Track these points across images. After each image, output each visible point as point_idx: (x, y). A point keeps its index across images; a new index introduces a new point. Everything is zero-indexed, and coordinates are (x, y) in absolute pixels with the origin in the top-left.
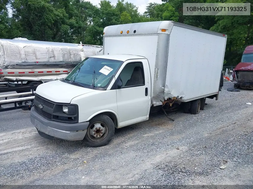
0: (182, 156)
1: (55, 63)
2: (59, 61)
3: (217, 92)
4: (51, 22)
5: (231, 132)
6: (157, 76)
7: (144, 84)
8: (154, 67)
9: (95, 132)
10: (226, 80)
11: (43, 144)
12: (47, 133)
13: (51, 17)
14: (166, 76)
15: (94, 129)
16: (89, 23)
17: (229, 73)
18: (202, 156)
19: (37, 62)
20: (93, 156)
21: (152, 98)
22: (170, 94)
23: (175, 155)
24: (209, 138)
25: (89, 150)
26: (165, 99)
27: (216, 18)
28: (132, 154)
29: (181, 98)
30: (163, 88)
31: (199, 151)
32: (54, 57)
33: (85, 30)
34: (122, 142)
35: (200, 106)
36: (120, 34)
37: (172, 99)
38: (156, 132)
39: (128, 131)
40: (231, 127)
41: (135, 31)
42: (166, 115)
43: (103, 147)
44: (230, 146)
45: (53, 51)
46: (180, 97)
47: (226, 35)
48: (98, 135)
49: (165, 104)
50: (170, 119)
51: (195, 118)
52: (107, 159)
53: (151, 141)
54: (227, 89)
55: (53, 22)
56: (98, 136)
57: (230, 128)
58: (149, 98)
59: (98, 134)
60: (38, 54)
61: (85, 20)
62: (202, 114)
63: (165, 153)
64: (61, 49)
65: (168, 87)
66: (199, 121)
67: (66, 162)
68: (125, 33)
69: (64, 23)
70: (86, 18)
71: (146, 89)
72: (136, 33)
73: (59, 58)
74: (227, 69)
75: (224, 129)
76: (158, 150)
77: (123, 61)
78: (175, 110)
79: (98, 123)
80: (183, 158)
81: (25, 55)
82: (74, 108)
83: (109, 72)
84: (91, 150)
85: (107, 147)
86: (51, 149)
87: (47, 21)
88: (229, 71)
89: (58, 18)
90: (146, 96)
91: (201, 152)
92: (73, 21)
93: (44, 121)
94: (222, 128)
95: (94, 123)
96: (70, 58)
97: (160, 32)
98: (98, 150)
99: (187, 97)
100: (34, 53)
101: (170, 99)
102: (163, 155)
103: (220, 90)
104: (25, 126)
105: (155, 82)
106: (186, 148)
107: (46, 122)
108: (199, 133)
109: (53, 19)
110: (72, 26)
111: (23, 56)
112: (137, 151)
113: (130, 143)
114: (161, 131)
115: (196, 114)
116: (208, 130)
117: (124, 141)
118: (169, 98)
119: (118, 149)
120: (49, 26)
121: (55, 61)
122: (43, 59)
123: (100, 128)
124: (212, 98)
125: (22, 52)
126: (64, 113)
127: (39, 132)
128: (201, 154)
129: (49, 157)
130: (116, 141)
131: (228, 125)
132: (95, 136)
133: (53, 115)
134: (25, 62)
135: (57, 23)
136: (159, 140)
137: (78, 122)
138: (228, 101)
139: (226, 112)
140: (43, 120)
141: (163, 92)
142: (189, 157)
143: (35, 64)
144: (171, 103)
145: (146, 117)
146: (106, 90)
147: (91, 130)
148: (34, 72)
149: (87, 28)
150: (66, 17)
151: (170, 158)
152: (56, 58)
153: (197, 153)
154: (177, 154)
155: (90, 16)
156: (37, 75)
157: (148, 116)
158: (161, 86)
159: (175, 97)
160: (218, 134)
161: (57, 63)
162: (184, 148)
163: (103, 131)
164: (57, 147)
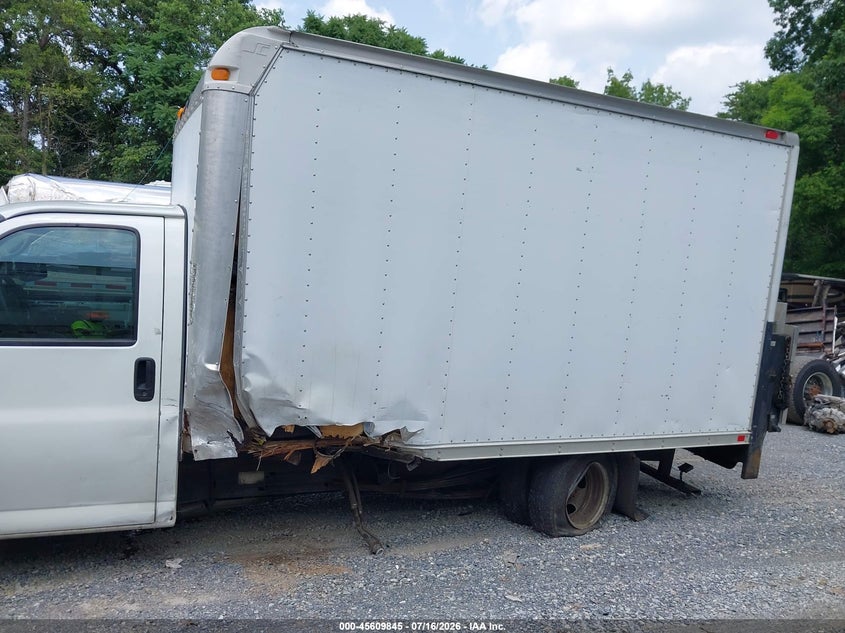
3: (742, 437)
6: (192, 304)
7: (124, 332)
29: (398, 434)
30: (214, 367)
35: (606, 498)
37: (319, 434)
46: (382, 430)
65: (262, 369)
71: (145, 366)
90: (140, 399)
97: (207, 83)
103: (763, 426)
124: (730, 465)
157: (165, 507)
158: (201, 357)
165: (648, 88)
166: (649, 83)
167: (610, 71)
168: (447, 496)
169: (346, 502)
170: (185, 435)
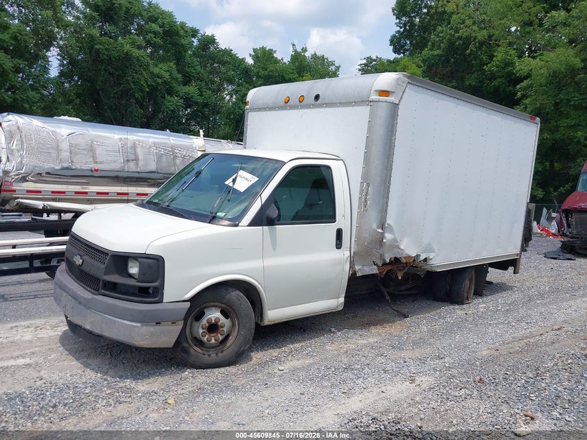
0: (418, 399)
1: (137, 175)
2: (147, 170)
3: (517, 255)
4: (142, 91)
5: (550, 350)
6: (366, 201)
7: (332, 218)
8: (359, 180)
9: (205, 330)
10: (541, 234)
11: (77, 355)
12: (88, 327)
13: (144, 79)
14: (387, 203)
15: (204, 321)
16: (228, 98)
17: (550, 219)
18: (469, 403)
19: (96, 170)
20: (193, 388)
21: (352, 255)
22: (398, 247)
23: (400, 395)
24: (492, 360)
25: (187, 373)
26: (384, 260)
27: (519, 93)
28: (292, 389)
29: (425, 260)
30: (380, 231)
31: (463, 390)
32: (136, 160)
33: (218, 113)
34: (272, 361)
35: (473, 287)
36: (283, 104)
37: (404, 260)
38: (360, 342)
39: (290, 336)
40: (549, 337)
41: (317, 97)
42: (388, 301)
43: (222, 370)
44: (544, 381)
45: (134, 147)
46: (422, 258)
47: (538, 119)
48: (213, 338)
49: (386, 273)
50: (398, 311)
51: (459, 312)
52: (227, 396)
53: (345, 360)
54: (545, 254)
55: (147, 90)
56: (213, 341)
57: (546, 338)
58: (344, 253)
59: (212, 335)
60: (99, 151)
61: (219, 90)
62: (479, 306)
63: (376, 390)
64: (155, 143)
65: (392, 232)
66: (470, 319)
67: (123, 399)
68: (294, 101)
69: (170, 92)
70: (223, 85)
71: (339, 233)
72: (319, 102)
73: (148, 164)
74: (545, 210)
75: (531, 340)
76: (359, 381)
77: (283, 162)
78: (413, 292)
79: (213, 308)
80: (419, 403)
81: (71, 152)
82: (154, 265)
83: (249, 184)
84: (191, 375)
85: (232, 369)
86: (94, 367)
87: (133, 87)
88: (550, 214)
89: (160, 81)
90: (337, 248)
91: (468, 392)
92: (191, 89)
93: (82, 295)
94: (527, 337)
95: (203, 306)
96: (175, 164)
97: (374, 97)
98: (208, 377)
99: (442, 259)
100: (91, 150)
101: (396, 260)
102: (370, 395)
103: (523, 249)
104: (45, 312)
105: (361, 216)
106: (432, 379)
107: (86, 299)
108: (466, 347)
109: (147, 84)
110: (188, 102)
111: (65, 155)
112: (305, 383)
113: (292, 363)
114: (372, 340)
115: (463, 304)
116: (491, 342)
117: (277, 358)
118: (396, 258)
119: (260, 376)
120: (136, 99)
121: (139, 170)
122: (111, 162)
123: (217, 320)
124: (506, 269)
125: (65, 146)
126: (130, 276)
127: (70, 323)
128: (468, 397)
129: (83, 386)
130: (257, 356)
131: (542, 332)
132: (205, 339)
133: (103, 281)
134: (67, 168)
135: (156, 93)
136: (364, 358)
137: (161, 301)
138: (546, 280)
139: (539, 302)
140: (79, 293)
141: (380, 241)
142: (437, 402)
143: (90, 174)
144: (400, 270)
145: (337, 302)
146: (237, 225)
147: (196, 324)
148: (86, 193)
149: (222, 107)
150: (176, 79)
151: (386, 403)
152: (141, 163)
153: (458, 395)
154: (405, 394)
155: (230, 81)
156: (94, 200)
157: (342, 300)
158: (374, 226)
159: (410, 257)
160: (517, 352)
161: (141, 175)
162: (426, 381)
163: (225, 329)
164: (110, 364)
165: (315, 56)
166: (315, 54)
167: (294, 45)
168: (408, 293)
169: (383, 297)
170: (351, 267)
